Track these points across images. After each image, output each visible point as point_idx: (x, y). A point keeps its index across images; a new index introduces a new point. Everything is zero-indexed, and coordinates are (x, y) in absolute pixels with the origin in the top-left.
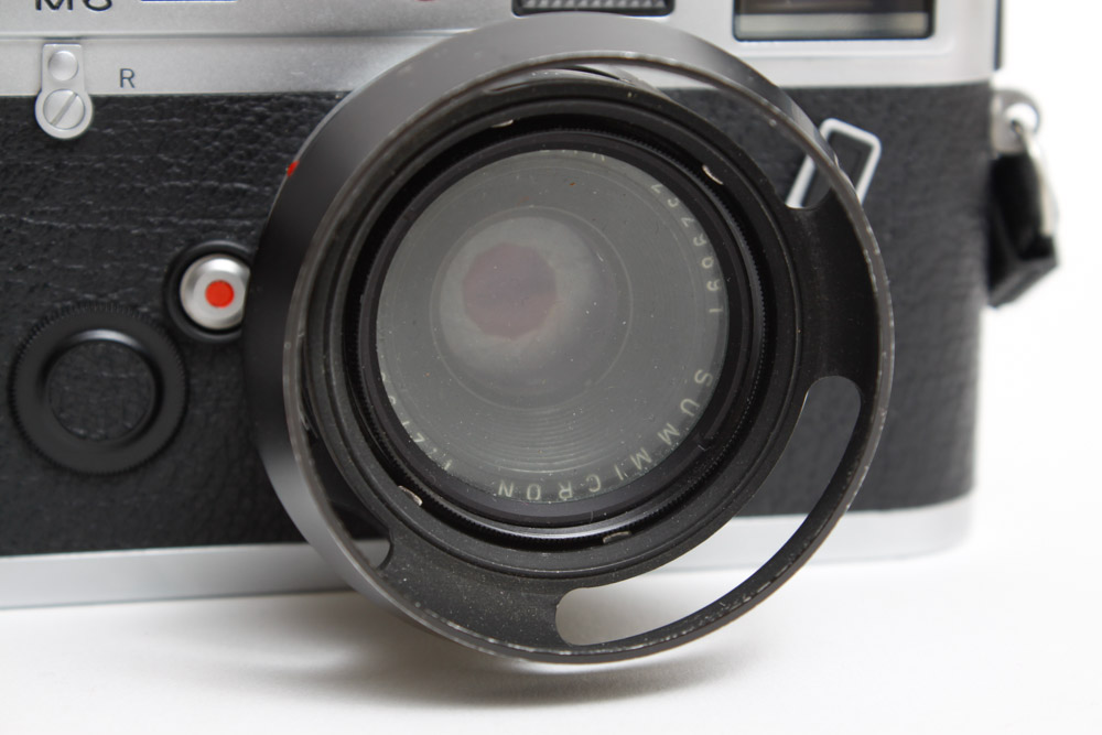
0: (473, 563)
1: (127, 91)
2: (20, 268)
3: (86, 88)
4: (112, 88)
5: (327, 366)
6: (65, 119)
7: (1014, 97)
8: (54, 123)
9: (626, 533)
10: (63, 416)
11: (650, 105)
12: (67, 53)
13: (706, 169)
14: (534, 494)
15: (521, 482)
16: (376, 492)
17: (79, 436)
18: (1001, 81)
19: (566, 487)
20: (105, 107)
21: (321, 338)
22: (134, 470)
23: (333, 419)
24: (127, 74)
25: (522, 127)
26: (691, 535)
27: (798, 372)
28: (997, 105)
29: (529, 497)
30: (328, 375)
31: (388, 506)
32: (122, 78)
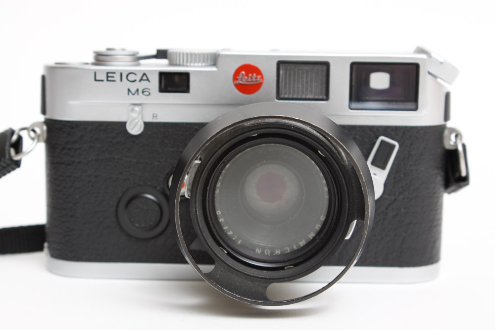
0: (241, 272)
1: (155, 120)
2: (121, 173)
3: (142, 119)
4: (149, 119)
5: (196, 208)
6: (135, 129)
7: (452, 130)
8: (132, 129)
9: (292, 266)
10: (132, 220)
11: (299, 131)
12: (137, 109)
13: (319, 152)
14: (267, 252)
15: (263, 249)
16: (210, 248)
17: (137, 227)
18: (449, 124)
19: (278, 250)
20: (147, 125)
21: (194, 199)
22: (153, 238)
23: (197, 224)
24: (155, 115)
25: (261, 136)
26: (311, 268)
27: (347, 218)
28: (446, 132)
29: (266, 253)
30: (196, 211)
31: (214, 253)
32: (153, 116)
